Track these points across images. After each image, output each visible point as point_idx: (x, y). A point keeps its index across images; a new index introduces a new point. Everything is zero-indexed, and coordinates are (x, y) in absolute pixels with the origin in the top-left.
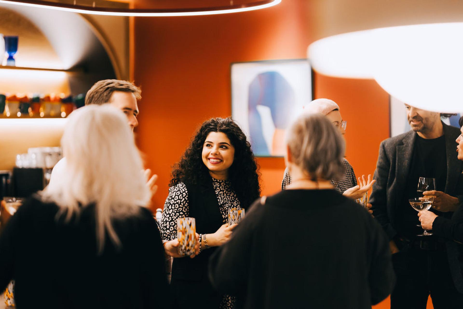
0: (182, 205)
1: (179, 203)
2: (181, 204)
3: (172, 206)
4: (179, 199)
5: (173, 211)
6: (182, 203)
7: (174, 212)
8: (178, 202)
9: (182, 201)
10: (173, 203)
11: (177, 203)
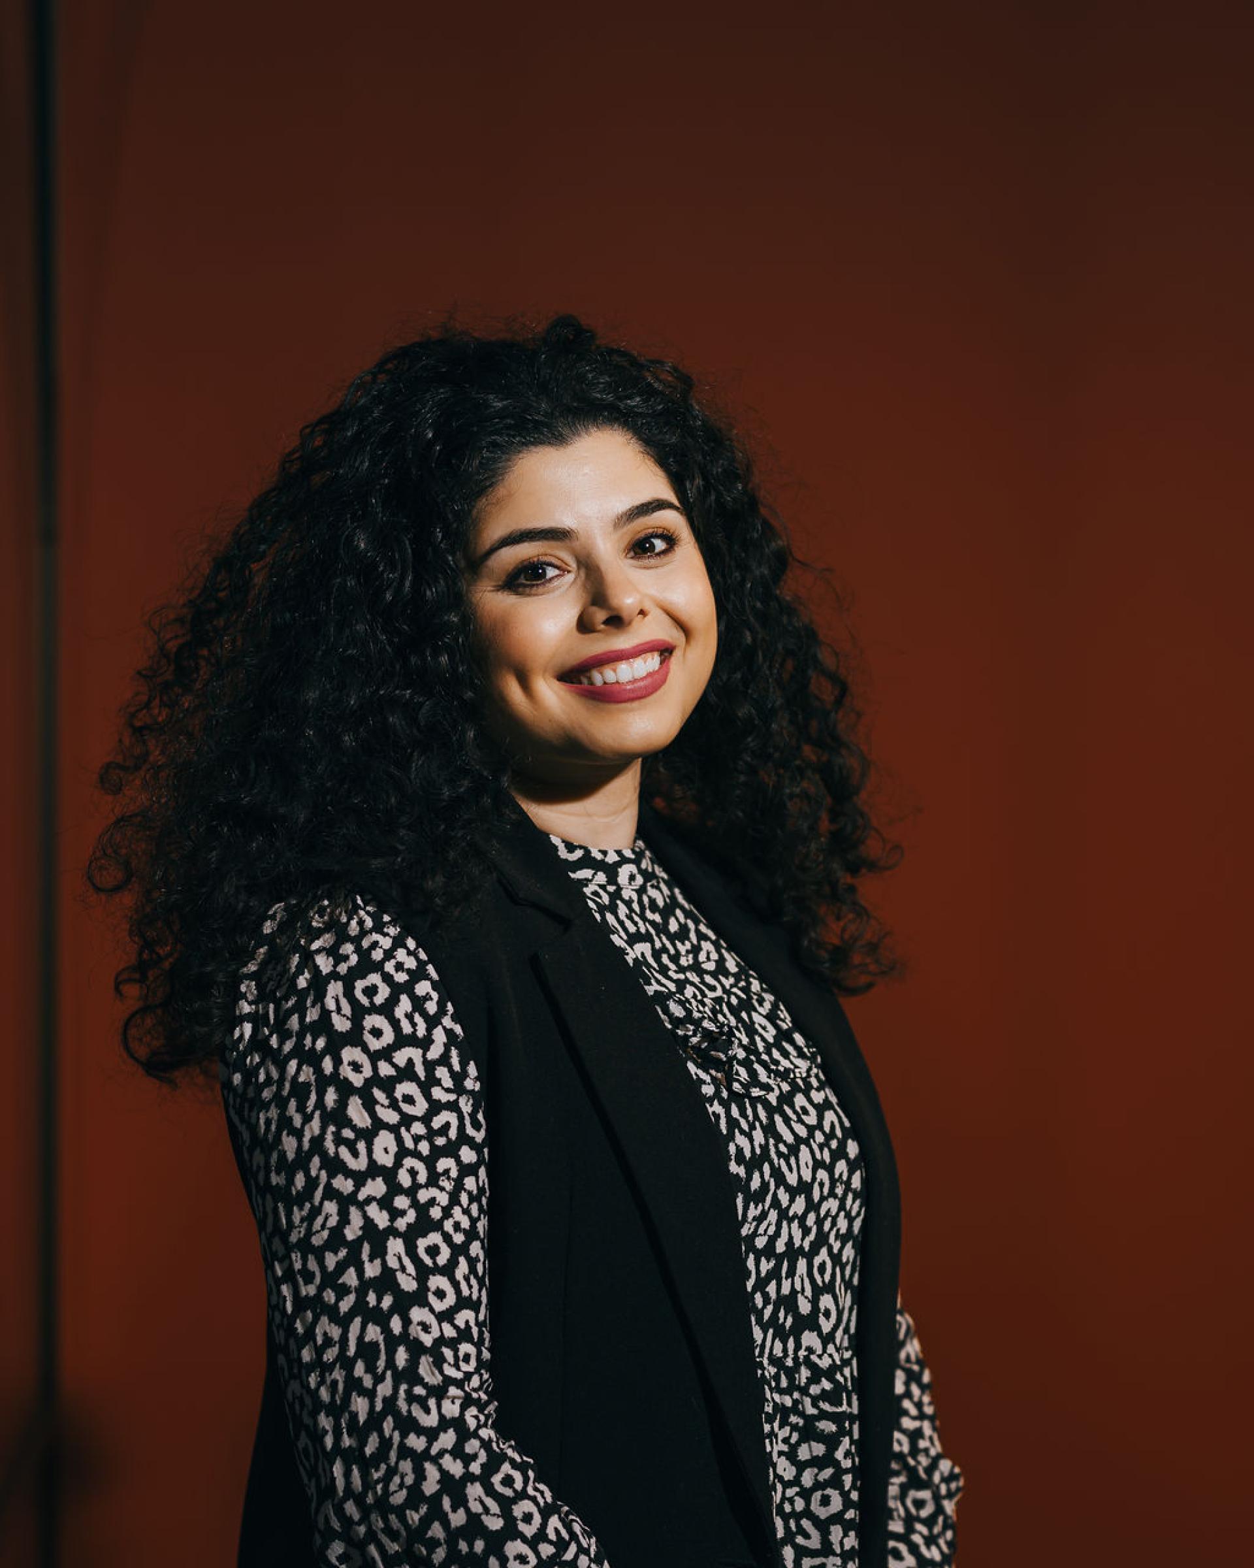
0: (448, 1082)
1: (420, 1071)
2: (438, 1082)
3: (370, 1105)
4: (402, 1041)
5: (399, 1141)
6: (442, 1073)
7: (416, 1154)
8: (410, 1062)
9: (434, 1053)
10: (367, 1072)
11: (407, 1073)
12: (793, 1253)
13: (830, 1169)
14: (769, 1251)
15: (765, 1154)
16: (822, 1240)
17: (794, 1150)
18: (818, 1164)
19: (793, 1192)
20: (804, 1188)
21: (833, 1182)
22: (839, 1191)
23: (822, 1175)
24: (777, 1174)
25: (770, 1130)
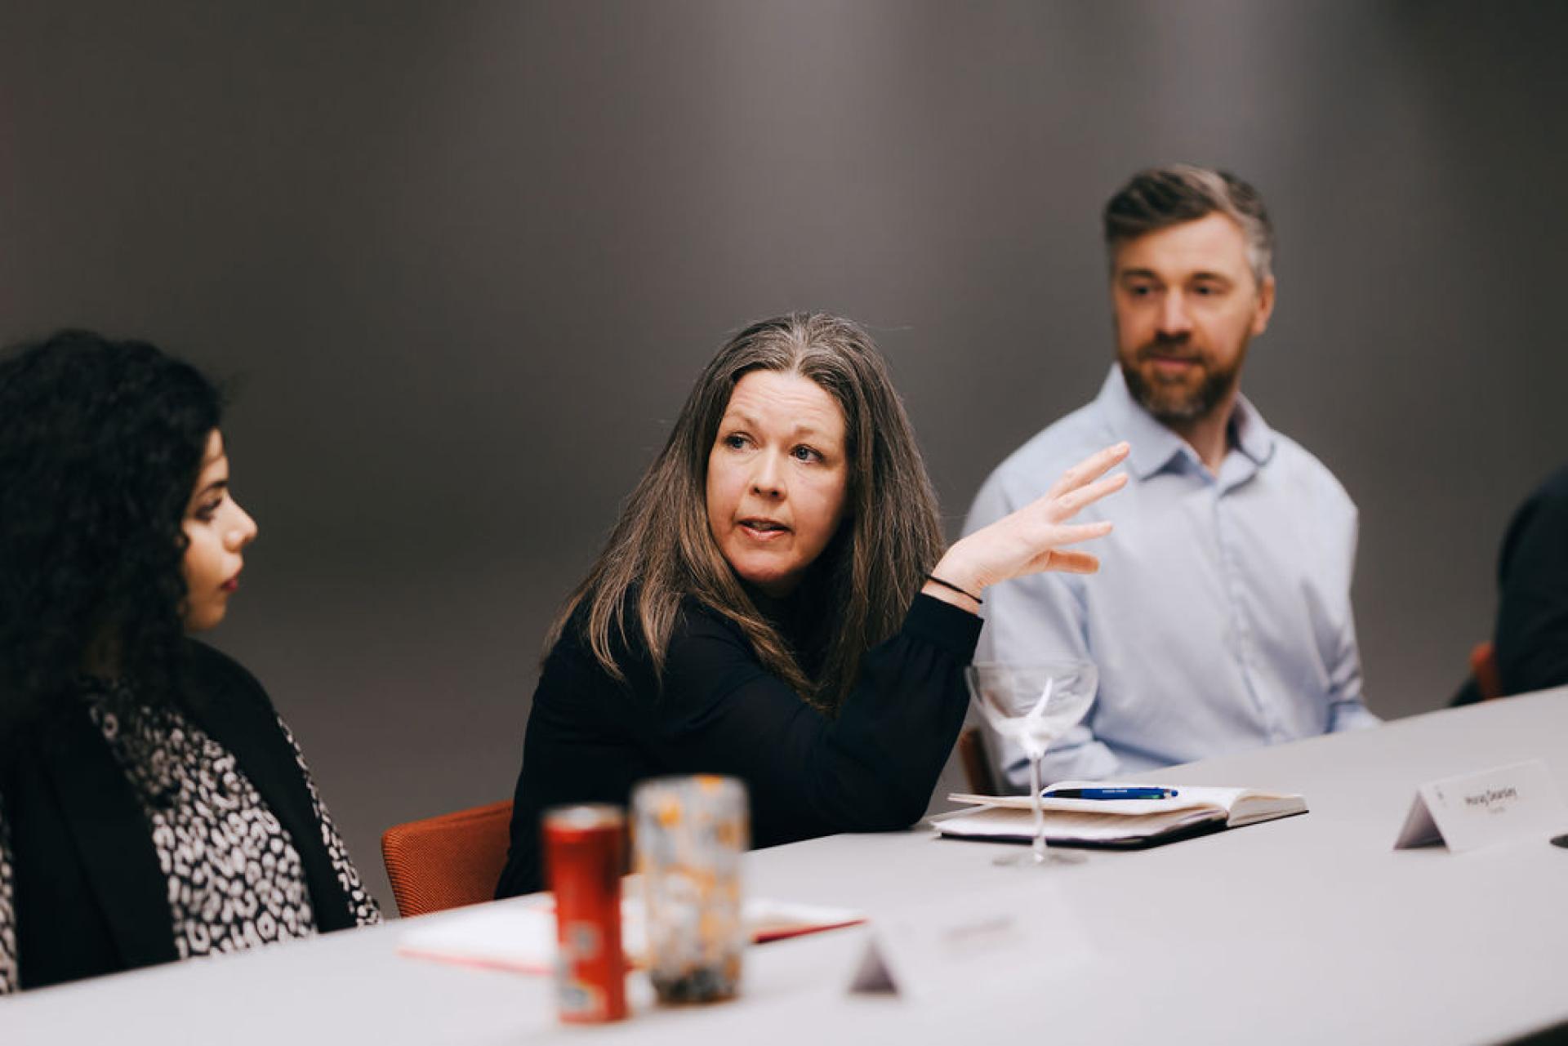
12: (239, 921)
13: (260, 861)
14: (218, 920)
15: (205, 857)
16: (262, 908)
17: (228, 852)
18: (248, 860)
19: (230, 881)
20: (239, 876)
21: (263, 870)
22: (269, 874)
23: (254, 866)
24: (217, 871)
25: (209, 841)
